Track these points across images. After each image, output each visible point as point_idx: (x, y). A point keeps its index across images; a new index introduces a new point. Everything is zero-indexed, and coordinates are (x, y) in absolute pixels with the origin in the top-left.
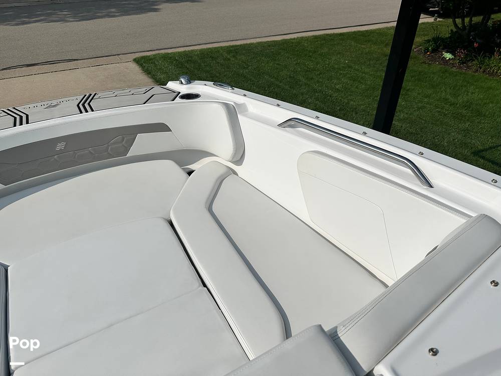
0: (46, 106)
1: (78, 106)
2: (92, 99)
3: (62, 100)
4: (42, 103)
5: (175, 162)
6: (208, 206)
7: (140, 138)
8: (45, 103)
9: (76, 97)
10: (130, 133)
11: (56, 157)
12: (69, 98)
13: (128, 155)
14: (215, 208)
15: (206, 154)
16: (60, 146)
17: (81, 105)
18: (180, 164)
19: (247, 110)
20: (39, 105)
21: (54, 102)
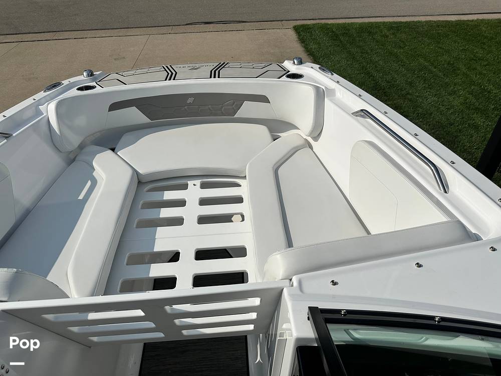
0: (190, 68)
1: (211, 72)
2: (223, 67)
3: (203, 64)
4: (189, 65)
5: (267, 127)
6: (275, 168)
7: (247, 104)
8: (191, 65)
9: (213, 64)
10: (239, 100)
11: (186, 107)
12: (207, 64)
13: (236, 116)
14: (280, 171)
15: (293, 127)
16: (190, 100)
17: (213, 72)
18: (271, 131)
19: (335, 95)
20: (186, 66)
21: (197, 66)
